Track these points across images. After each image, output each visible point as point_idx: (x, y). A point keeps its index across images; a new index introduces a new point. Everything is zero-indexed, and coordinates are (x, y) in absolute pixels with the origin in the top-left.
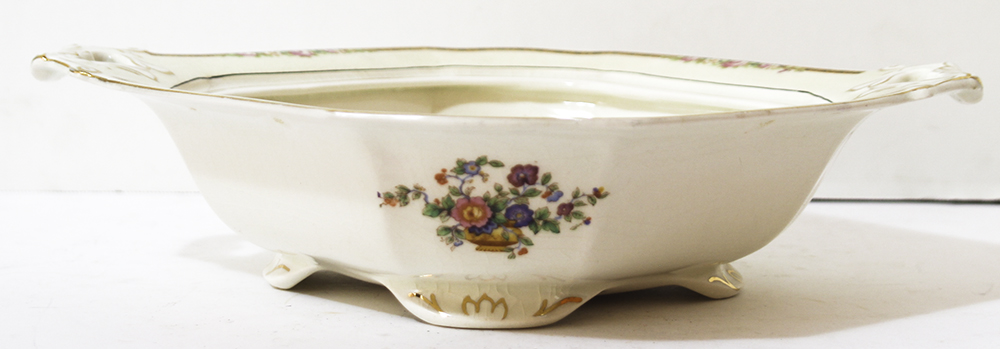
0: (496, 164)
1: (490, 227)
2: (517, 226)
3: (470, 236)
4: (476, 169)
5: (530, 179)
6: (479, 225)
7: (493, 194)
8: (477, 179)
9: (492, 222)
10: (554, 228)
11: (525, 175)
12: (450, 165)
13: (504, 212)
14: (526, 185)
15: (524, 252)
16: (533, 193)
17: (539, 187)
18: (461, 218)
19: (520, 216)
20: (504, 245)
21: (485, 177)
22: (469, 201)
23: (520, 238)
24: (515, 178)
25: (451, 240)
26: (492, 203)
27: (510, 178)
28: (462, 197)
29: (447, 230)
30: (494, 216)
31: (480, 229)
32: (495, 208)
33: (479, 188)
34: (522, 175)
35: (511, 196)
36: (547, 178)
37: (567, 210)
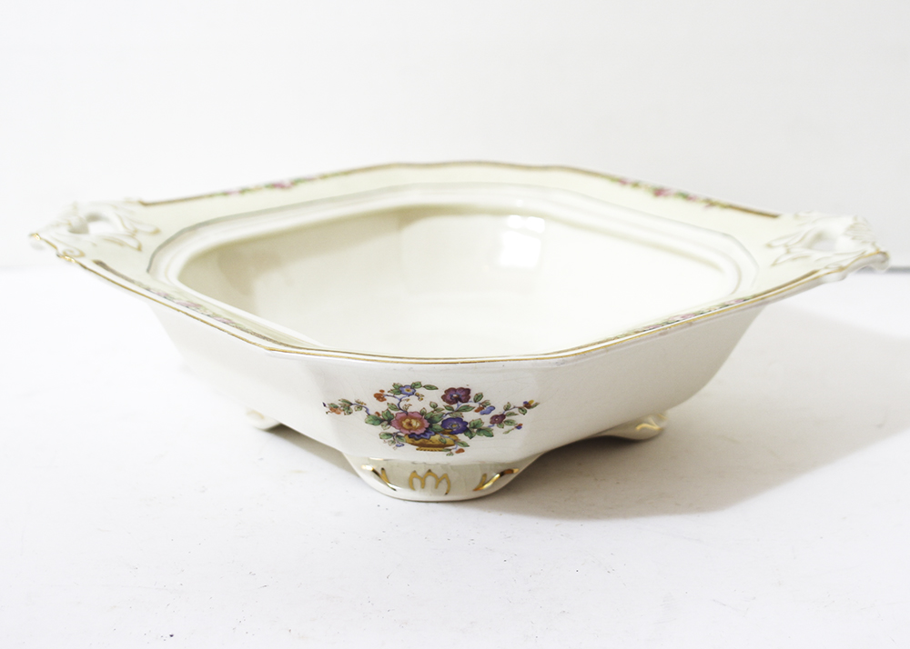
0: (430, 387)
1: (428, 434)
2: (453, 433)
3: (410, 440)
4: (412, 391)
5: (463, 398)
6: (417, 433)
7: (429, 409)
8: (413, 399)
9: (429, 430)
10: (488, 433)
11: (458, 396)
12: (388, 387)
13: (440, 423)
14: (459, 403)
15: (461, 451)
16: (467, 409)
17: (471, 404)
18: (401, 426)
19: (455, 426)
20: (442, 446)
21: (420, 397)
22: (407, 415)
23: (456, 441)
24: (448, 398)
25: (393, 442)
26: (428, 416)
27: (444, 398)
28: (400, 411)
29: (389, 435)
30: (431, 426)
31: (418, 436)
32: (431, 420)
33: (415, 405)
34: (455, 396)
35: (446, 411)
36: (479, 397)
37: (499, 420)
